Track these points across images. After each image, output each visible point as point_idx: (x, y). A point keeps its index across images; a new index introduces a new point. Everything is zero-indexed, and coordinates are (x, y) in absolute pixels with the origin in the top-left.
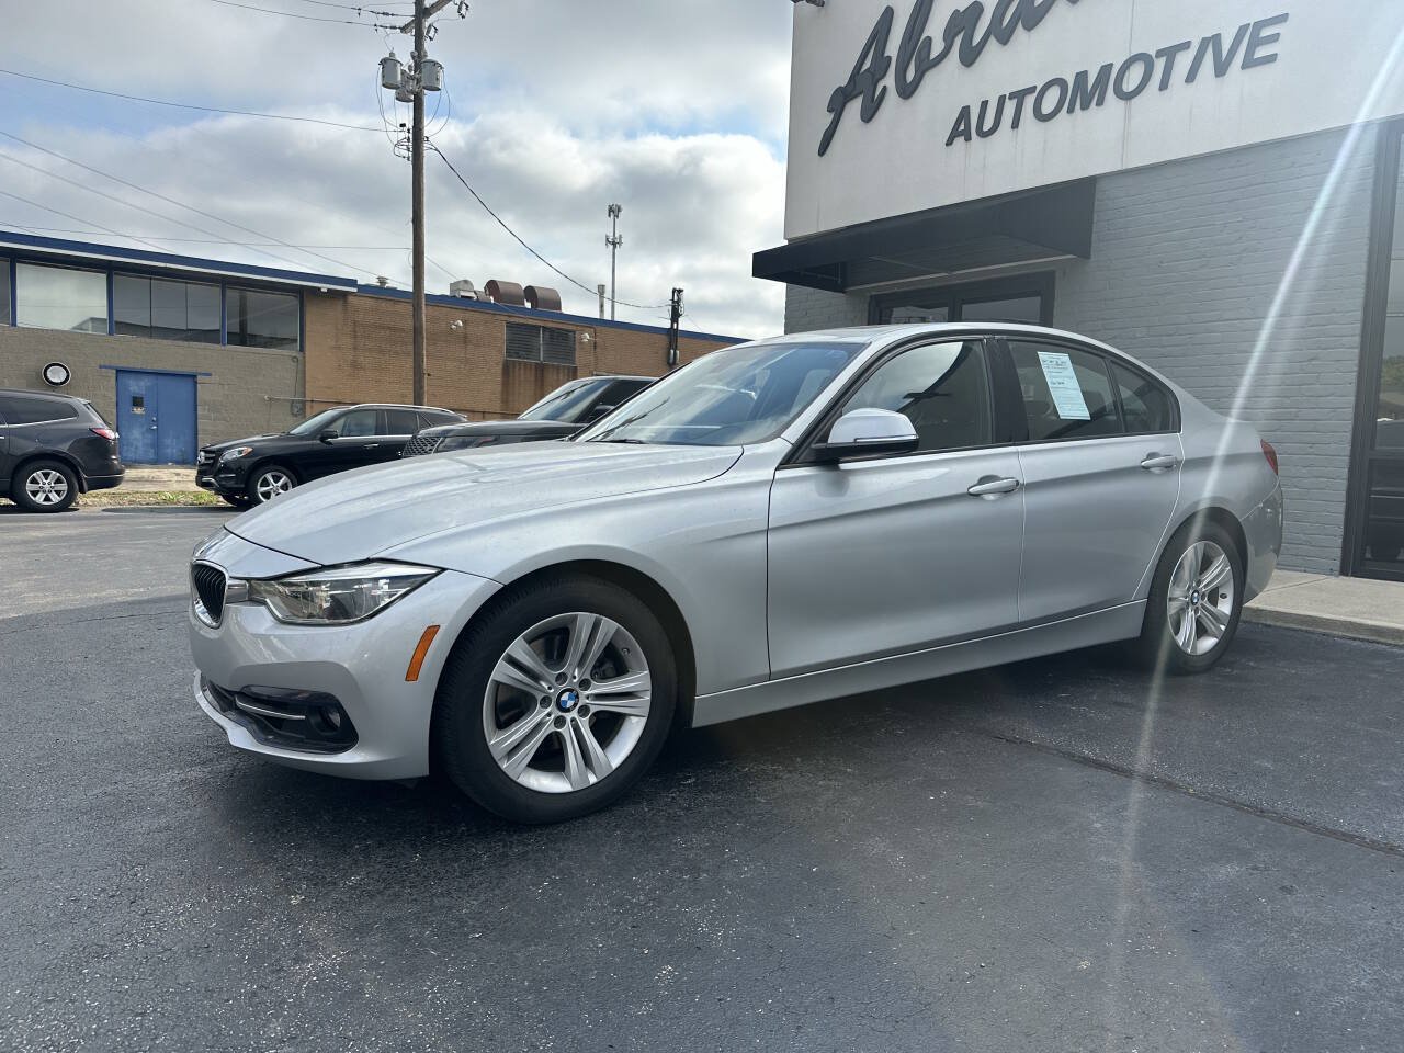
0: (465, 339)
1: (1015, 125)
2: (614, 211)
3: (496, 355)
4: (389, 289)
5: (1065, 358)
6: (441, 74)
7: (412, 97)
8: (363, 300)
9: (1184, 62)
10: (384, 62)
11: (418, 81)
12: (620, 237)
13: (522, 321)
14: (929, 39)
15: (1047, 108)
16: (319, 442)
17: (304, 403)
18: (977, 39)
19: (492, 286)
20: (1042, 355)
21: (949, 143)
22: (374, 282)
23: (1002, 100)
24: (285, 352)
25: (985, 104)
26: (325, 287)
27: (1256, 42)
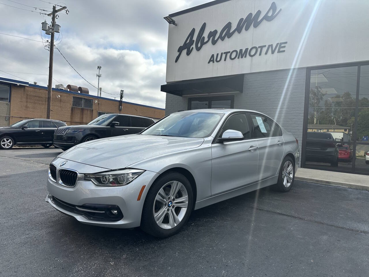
0: (60, 101)
1: (225, 60)
2: (99, 68)
3: (69, 105)
4: (37, 85)
5: (260, 118)
6: (60, 28)
7: (51, 34)
8: (30, 89)
9: (264, 50)
10: (43, 23)
11: (53, 30)
12: (101, 75)
13: (77, 96)
14: (204, 37)
15: (233, 57)
16: (21, 129)
17: (9, 117)
18: (216, 39)
19: (69, 86)
20: (257, 118)
21: (209, 63)
22: (33, 83)
23: (222, 54)
24: (4, 102)
25: (218, 54)
26: (18, 84)
27: (280, 47)
